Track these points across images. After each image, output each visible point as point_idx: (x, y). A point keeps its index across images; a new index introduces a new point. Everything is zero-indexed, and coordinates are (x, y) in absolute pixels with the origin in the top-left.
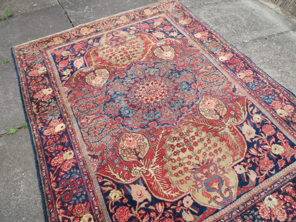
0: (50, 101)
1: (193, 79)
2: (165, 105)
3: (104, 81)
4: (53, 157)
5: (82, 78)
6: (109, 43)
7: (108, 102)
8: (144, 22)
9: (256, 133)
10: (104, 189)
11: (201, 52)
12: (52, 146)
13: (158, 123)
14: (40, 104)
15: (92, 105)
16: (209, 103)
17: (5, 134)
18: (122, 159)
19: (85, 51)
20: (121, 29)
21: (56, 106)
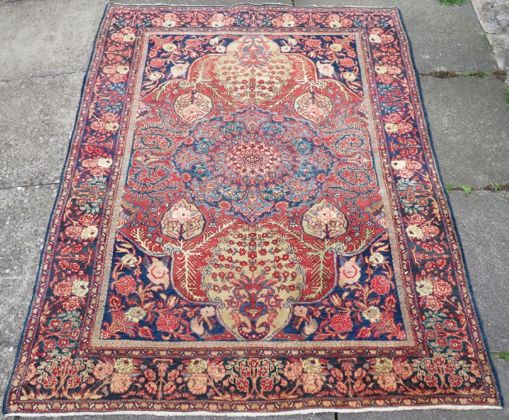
0: (411, 212)
2: (248, 133)
3: (316, 209)
7: (322, 171)
16: (192, 112)
21: (403, 198)
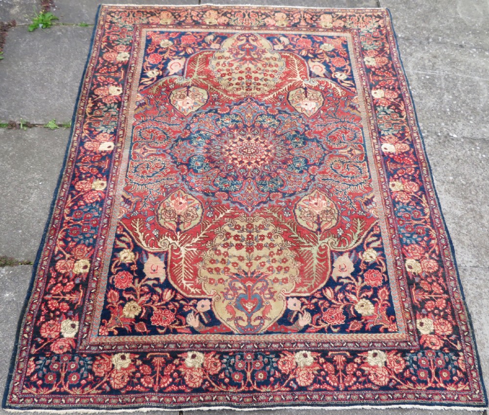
0: (112, 105)
1: (319, 159)
2: (254, 178)
3: (194, 108)
4: (81, 179)
5: (169, 90)
6: (235, 52)
7: (183, 140)
8: (309, 36)
9: (352, 274)
10: (118, 243)
11: (362, 124)
12: (86, 166)
13: (228, 197)
14: (98, 105)
15: (160, 133)
16: (316, 204)
17: (42, 125)
18: (158, 220)
19: (194, 50)
20: (266, 34)
21: (115, 115)
